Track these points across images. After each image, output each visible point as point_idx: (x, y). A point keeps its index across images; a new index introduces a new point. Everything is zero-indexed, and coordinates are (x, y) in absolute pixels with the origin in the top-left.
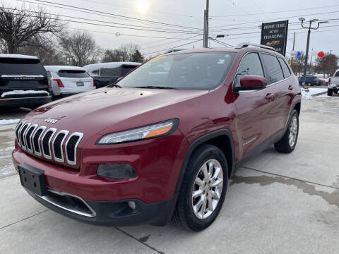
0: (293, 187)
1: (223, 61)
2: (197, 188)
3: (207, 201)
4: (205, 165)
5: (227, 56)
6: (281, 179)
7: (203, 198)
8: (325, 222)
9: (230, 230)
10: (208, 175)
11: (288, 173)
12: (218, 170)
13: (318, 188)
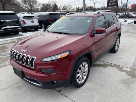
0: (115, 68)
1: (89, 21)
2: (78, 73)
3: (82, 77)
4: (81, 65)
5: (91, 18)
6: (111, 65)
7: (81, 76)
8: (125, 83)
9: (90, 87)
10: (82, 68)
11: (114, 62)
12: (87, 65)
13: (124, 69)
